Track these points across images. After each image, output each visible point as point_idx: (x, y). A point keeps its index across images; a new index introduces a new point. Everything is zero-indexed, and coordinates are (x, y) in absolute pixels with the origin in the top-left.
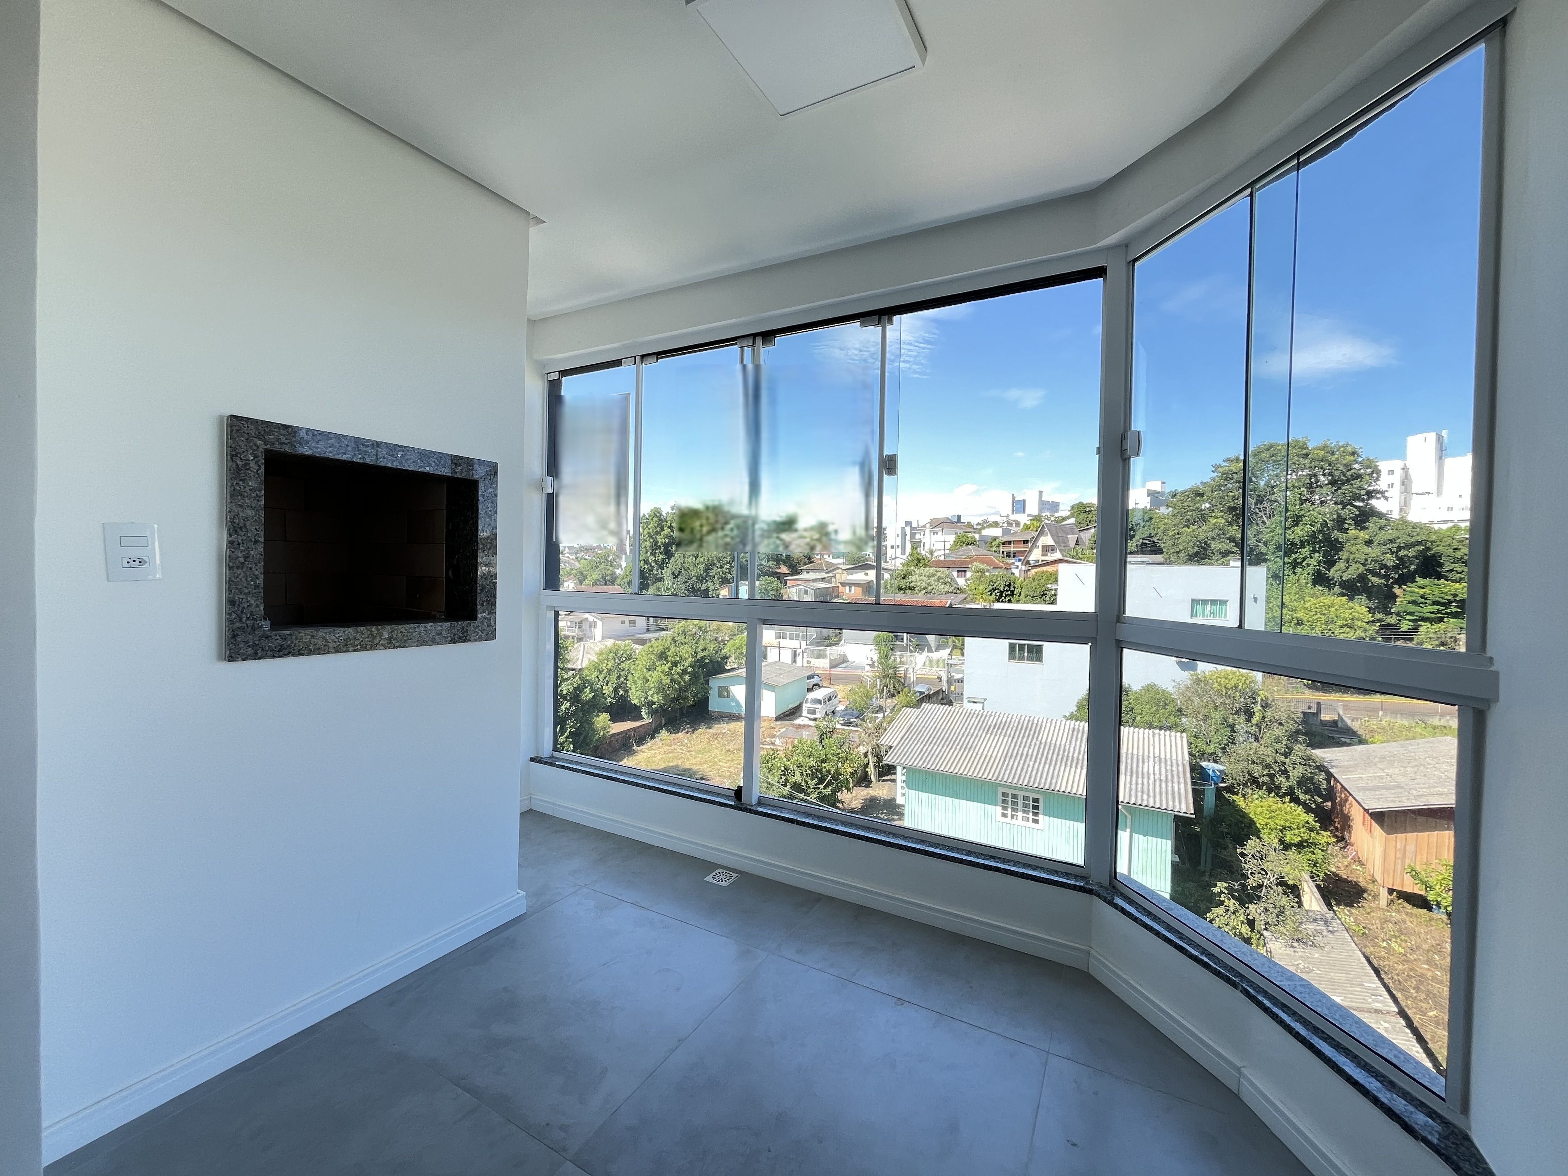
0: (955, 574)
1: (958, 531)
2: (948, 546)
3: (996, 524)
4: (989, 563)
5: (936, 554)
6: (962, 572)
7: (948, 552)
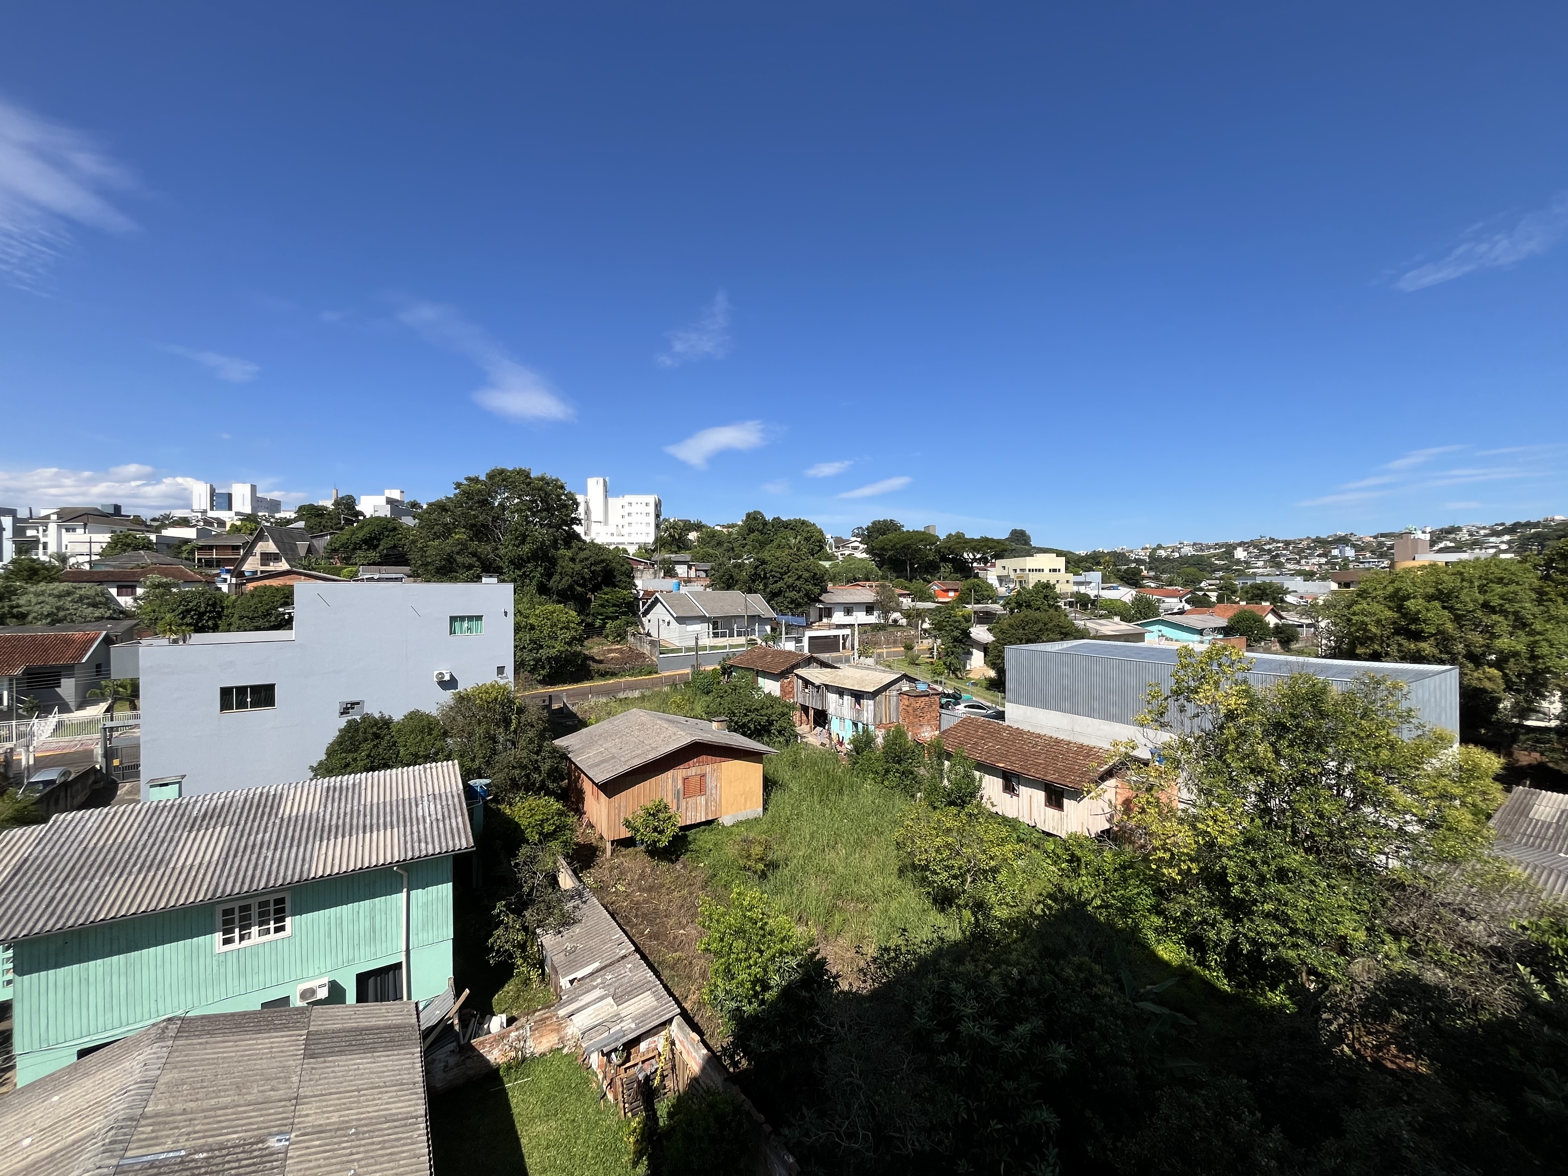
0: (114, 591)
1: (118, 529)
2: (97, 549)
3: (184, 522)
4: (179, 575)
5: (72, 561)
6: (127, 587)
7: (98, 557)
